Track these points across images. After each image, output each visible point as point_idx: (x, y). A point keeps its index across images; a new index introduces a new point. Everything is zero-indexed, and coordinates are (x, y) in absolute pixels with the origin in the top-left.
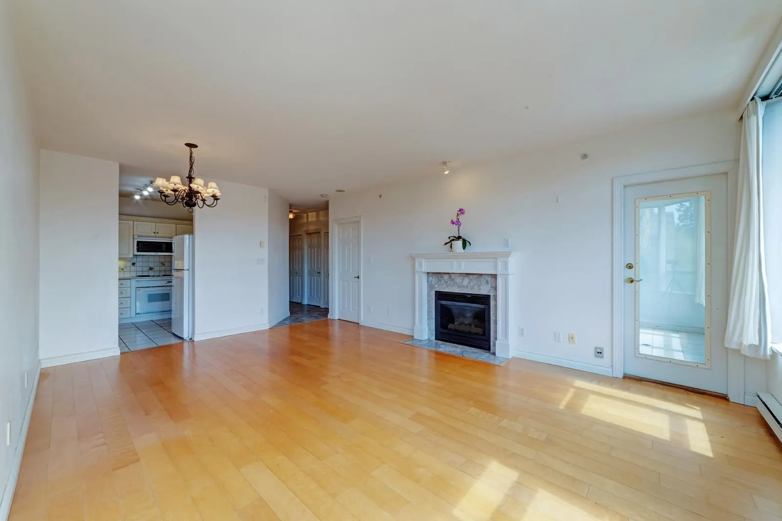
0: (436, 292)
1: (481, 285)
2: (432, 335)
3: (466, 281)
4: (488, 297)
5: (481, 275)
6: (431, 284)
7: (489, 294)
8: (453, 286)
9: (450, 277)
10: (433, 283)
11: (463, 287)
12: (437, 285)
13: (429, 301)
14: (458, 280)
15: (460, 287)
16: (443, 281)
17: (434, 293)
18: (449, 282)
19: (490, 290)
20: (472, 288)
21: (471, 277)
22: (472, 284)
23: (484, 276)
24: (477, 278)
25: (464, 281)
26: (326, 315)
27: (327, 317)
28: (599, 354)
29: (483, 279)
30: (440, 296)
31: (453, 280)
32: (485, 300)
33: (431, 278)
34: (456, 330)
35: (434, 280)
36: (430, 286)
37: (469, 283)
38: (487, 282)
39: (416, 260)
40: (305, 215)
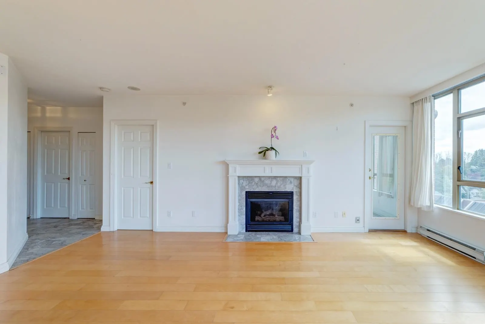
0: (246, 192)
1: (286, 184)
2: (243, 228)
3: (274, 183)
4: (292, 193)
5: (286, 177)
6: (242, 186)
7: (293, 191)
8: (263, 187)
9: (260, 179)
10: (244, 185)
11: (272, 186)
12: (248, 186)
13: (239, 200)
14: (267, 182)
15: (269, 187)
16: (254, 183)
17: (244, 193)
18: (259, 184)
19: (293, 188)
20: (279, 187)
21: (278, 179)
22: (279, 184)
23: (288, 178)
24: (283, 179)
25: (272, 182)
26: (99, 228)
27: (100, 230)
28: (358, 221)
29: (287, 180)
30: (249, 195)
31: (263, 181)
32: (289, 195)
33: (241, 181)
34: (263, 221)
35: (245, 183)
36: (241, 188)
37: (277, 183)
38: (291, 182)
39: (230, 165)
40: (39, 108)
